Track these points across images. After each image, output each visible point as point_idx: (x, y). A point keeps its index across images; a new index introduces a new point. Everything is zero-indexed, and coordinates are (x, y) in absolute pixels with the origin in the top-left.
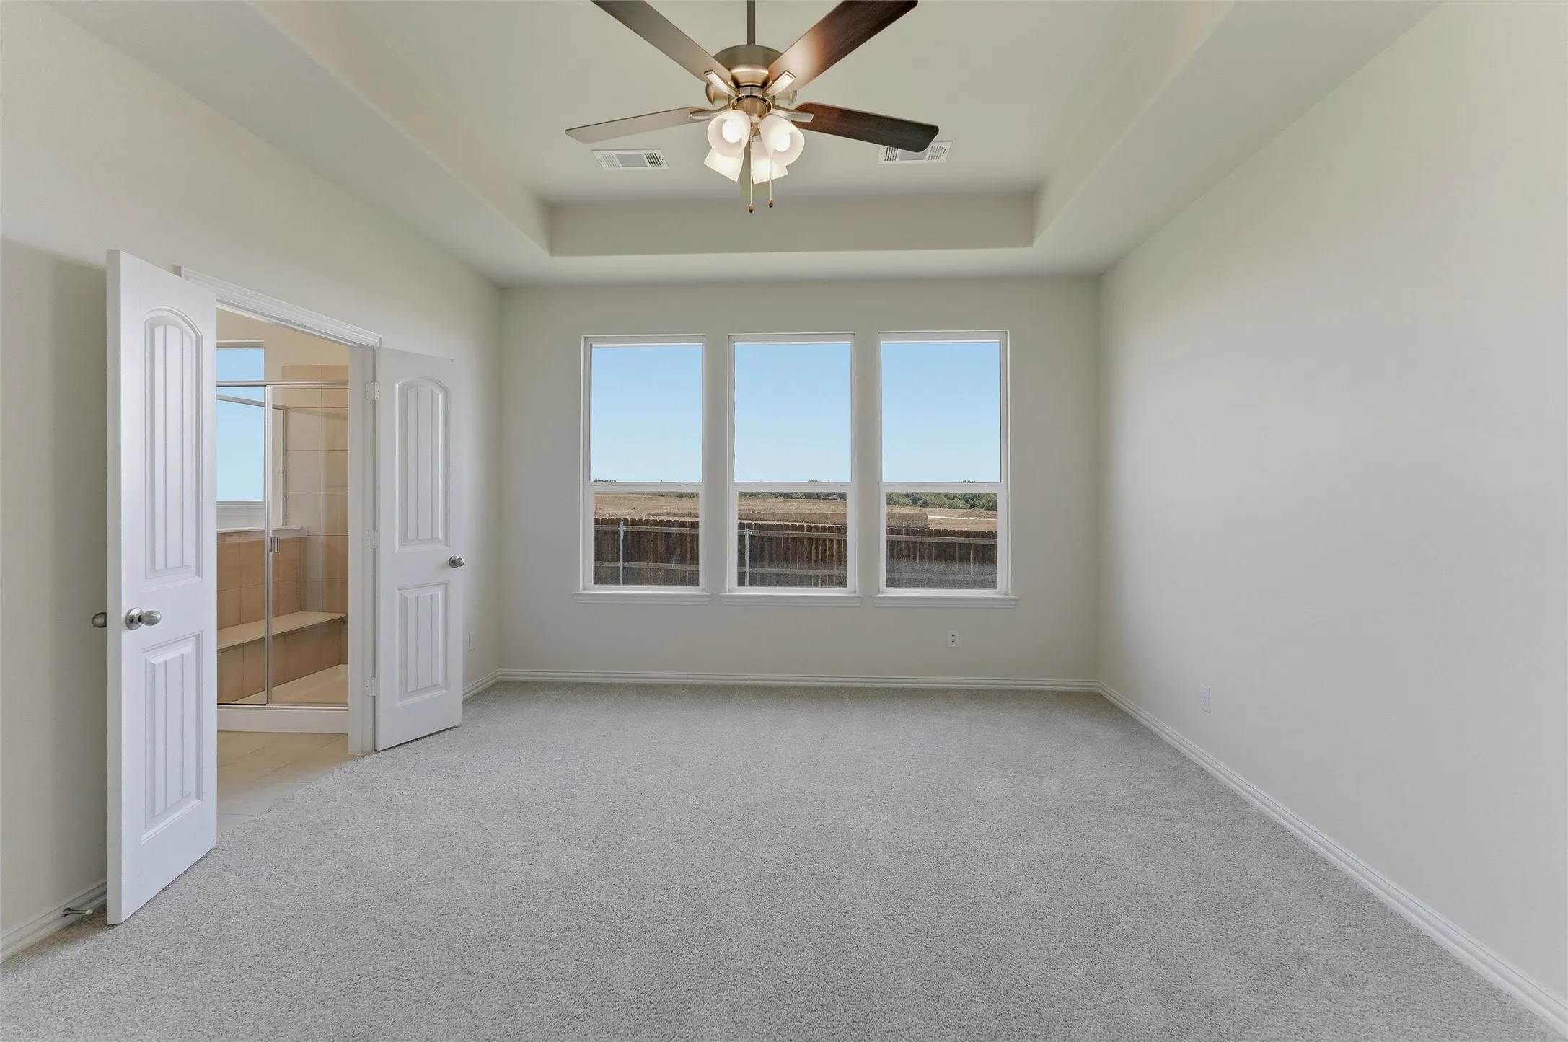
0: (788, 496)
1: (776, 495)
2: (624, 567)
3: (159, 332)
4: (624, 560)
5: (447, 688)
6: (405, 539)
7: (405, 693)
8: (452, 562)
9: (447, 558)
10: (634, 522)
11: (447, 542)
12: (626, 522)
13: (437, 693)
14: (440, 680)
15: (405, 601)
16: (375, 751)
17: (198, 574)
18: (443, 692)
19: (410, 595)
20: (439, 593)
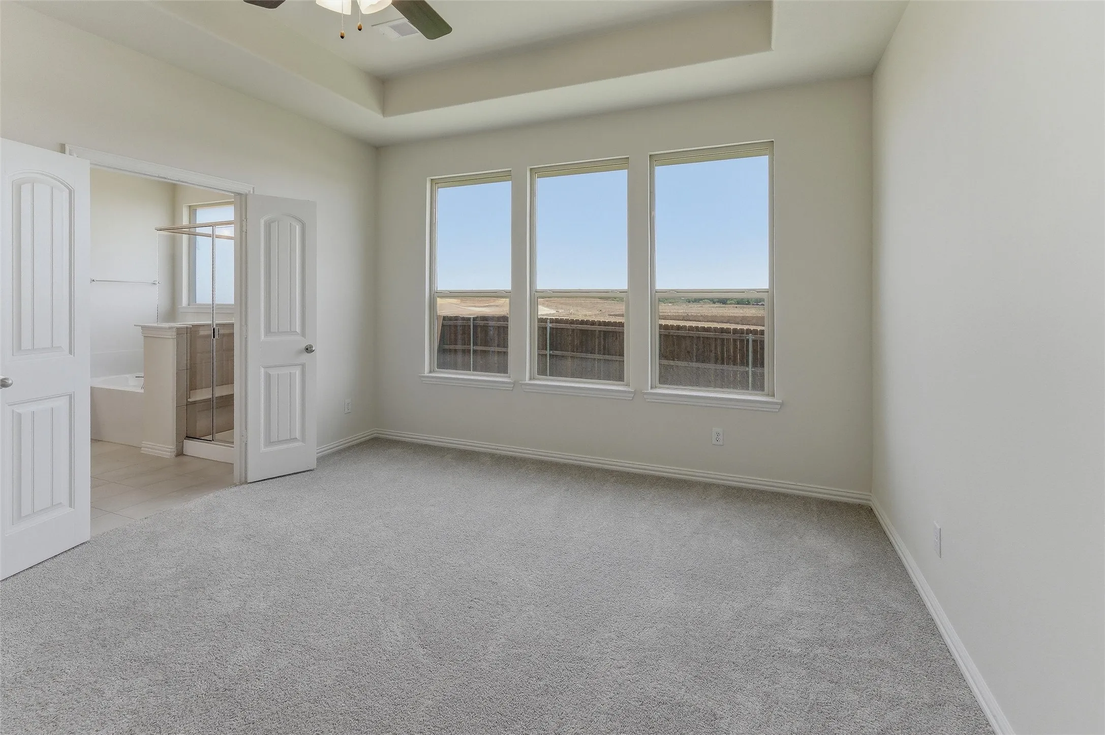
0: (723, 301)
1: (713, 301)
2: (550, 355)
3: (26, 190)
4: (550, 350)
5: (303, 440)
6: (268, 331)
7: (269, 442)
8: (307, 349)
9: (304, 346)
10: (557, 321)
11: (303, 334)
12: (552, 321)
13: (296, 444)
14: (298, 435)
15: (268, 377)
16: (246, 483)
17: (70, 352)
18: (300, 444)
19: (273, 372)
20: (297, 372)
